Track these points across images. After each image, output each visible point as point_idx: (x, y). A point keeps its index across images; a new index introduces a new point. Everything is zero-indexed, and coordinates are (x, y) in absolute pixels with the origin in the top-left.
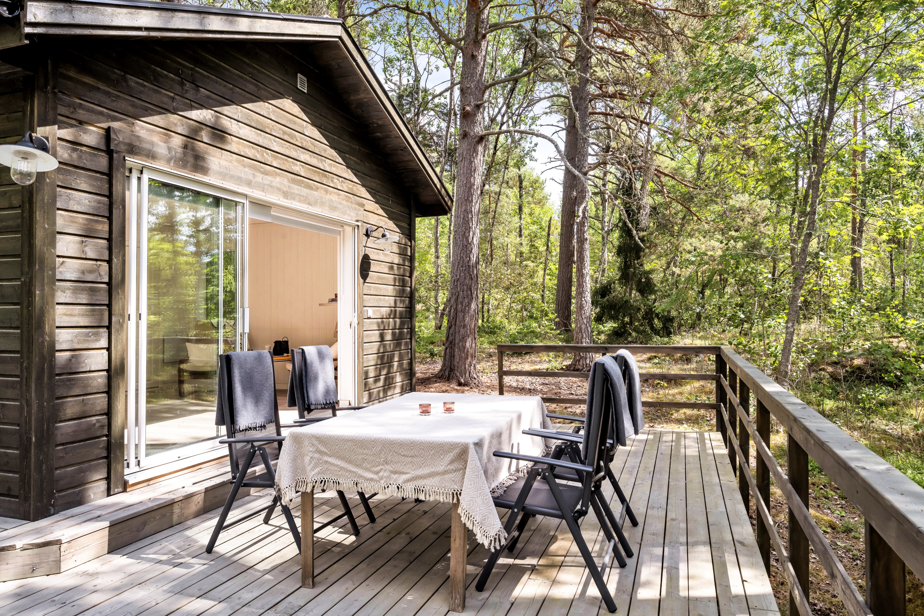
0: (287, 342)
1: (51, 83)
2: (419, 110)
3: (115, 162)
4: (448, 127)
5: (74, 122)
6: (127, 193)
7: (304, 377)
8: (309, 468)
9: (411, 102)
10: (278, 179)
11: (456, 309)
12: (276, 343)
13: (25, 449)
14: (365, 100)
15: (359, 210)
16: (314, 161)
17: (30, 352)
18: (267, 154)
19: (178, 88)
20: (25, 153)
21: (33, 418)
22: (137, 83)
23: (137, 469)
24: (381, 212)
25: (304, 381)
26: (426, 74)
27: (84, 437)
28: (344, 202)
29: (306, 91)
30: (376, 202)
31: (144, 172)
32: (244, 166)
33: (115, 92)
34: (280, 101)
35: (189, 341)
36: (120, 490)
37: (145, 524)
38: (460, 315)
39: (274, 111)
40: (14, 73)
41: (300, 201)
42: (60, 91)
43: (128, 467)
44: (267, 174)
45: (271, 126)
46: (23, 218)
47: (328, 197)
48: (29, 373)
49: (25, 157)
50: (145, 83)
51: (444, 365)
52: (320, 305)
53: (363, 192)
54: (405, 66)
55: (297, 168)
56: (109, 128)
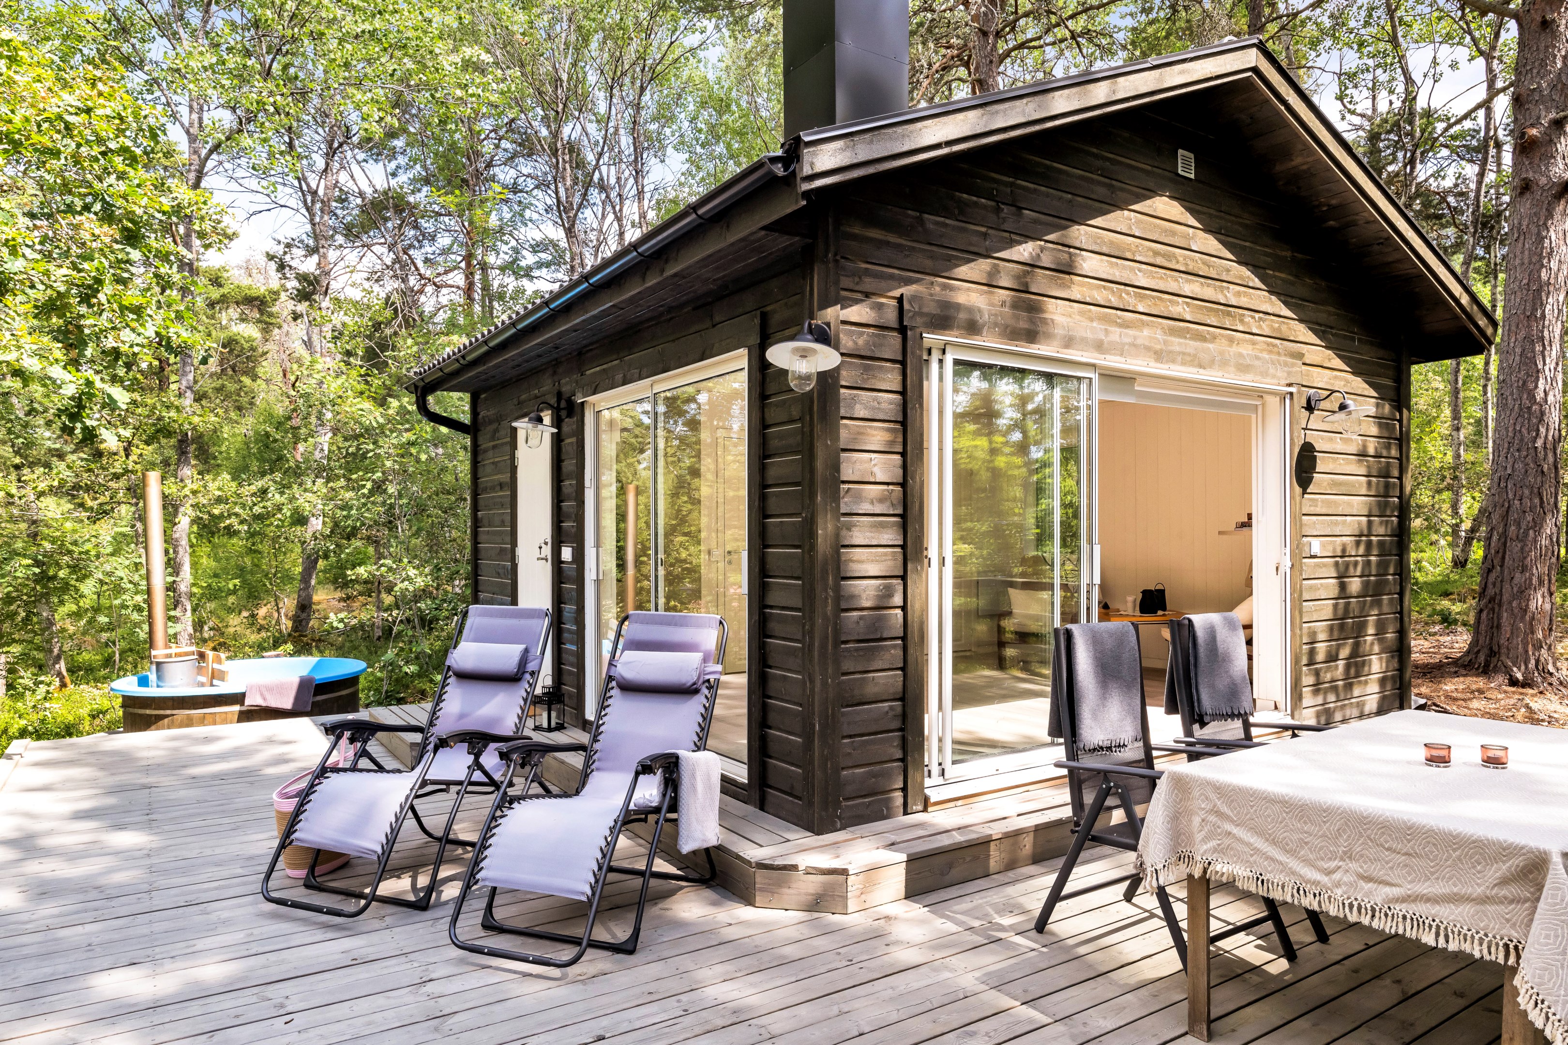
0: (1162, 592)
1: (832, 249)
2: (1413, 153)
3: (910, 343)
4: (1481, 175)
5: (859, 296)
6: (925, 383)
7: (1192, 667)
8: (1199, 837)
9: (1397, 142)
10: (1146, 332)
11: (1504, 535)
12: (1145, 593)
13: (808, 735)
14: (1305, 167)
15: (1293, 365)
16: (1208, 292)
17: (812, 611)
18: (1128, 294)
19: (992, 217)
20: (805, 350)
21: (816, 697)
22: (937, 223)
23: (941, 781)
24: (1338, 363)
25: (1192, 674)
26: (1429, 82)
27: (874, 728)
28: (1266, 356)
29: (1192, 176)
30: (1326, 347)
31: (947, 351)
32: (1091, 320)
33: (909, 244)
34: (1148, 202)
35: (1012, 585)
36: (920, 808)
37: (950, 866)
38: (1515, 547)
39: (1138, 222)
40: (791, 245)
41: (1183, 364)
42: (842, 257)
43: (929, 776)
44: (1128, 327)
45: (1133, 247)
46: (803, 433)
47: (1234, 349)
48: (812, 638)
49: (804, 354)
50: (948, 221)
51: (1474, 643)
52: (1220, 533)
53: (1302, 332)
54: (1383, 77)
55: (1180, 308)
56: (902, 295)
